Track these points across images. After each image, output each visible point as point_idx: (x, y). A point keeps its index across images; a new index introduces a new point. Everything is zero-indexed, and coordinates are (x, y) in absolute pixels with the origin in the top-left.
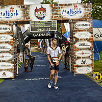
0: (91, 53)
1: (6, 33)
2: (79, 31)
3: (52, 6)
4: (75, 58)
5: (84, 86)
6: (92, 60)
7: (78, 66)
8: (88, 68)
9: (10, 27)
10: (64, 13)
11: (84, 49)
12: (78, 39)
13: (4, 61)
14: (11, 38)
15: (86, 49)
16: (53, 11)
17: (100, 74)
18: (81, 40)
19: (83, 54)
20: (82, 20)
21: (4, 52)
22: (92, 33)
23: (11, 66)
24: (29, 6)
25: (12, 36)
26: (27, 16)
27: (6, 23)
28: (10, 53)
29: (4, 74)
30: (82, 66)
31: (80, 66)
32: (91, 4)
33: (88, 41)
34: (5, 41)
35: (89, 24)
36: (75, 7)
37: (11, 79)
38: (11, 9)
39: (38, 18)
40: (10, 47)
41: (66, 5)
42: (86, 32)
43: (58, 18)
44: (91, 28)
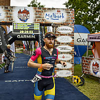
2: (61, 35)
3: (35, 9)
5: (62, 89)
7: (58, 69)
8: (68, 71)
10: (47, 17)
11: (65, 53)
12: (59, 43)
15: (67, 53)
16: (36, 14)
17: (79, 78)
18: (62, 44)
19: (64, 57)
22: (73, 38)
24: (12, 7)
26: (10, 17)
30: (62, 69)
32: (73, 9)
33: (69, 45)
35: (71, 28)
36: (58, 11)
39: (21, 20)
41: (49, 9)
43: (41, 21)
44: (73, 33)
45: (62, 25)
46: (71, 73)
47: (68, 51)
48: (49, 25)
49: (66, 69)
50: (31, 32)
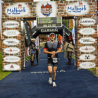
0: (94, 49)
1: (14, 29)
2: (84, 27)
3: (57, 3)
4: (79, 53)
6: (96, 55)
7: (81, 61)
8: (92, 63)
9: (18, 23)
10: (69, 10)
11: (88, 45)
12: (82, 35)
13: (12, 55)
14: (19, 33)
15: (90, 45)
16: (58, 8)
18: (85, 36)
20: (87, 17)
21: (12, 46)
22: (96, 30)
23: (18, 59)
24: (36, 3)
25: (20, 31)
26: (33, 12)
27: (14, 19)
28: (17, 47)
29: (12, 67)
30: (85, 61)
31: (84, 61)
32: (96, 1)
33: (92, 37)
34: (13, 36)
35: (93, 20)
36: (80, 4)
37: (18, 71)
38: (19, 6)
40: (17, 42)
41: (71, 2)
42: (90, 29)
43: (63, 14)
44: (96, 24)
45: (84, 17)
46: (95, 65)
47: (92, 43)
48: (72, 17)
49: (89, 61)
50: (54, 26)
